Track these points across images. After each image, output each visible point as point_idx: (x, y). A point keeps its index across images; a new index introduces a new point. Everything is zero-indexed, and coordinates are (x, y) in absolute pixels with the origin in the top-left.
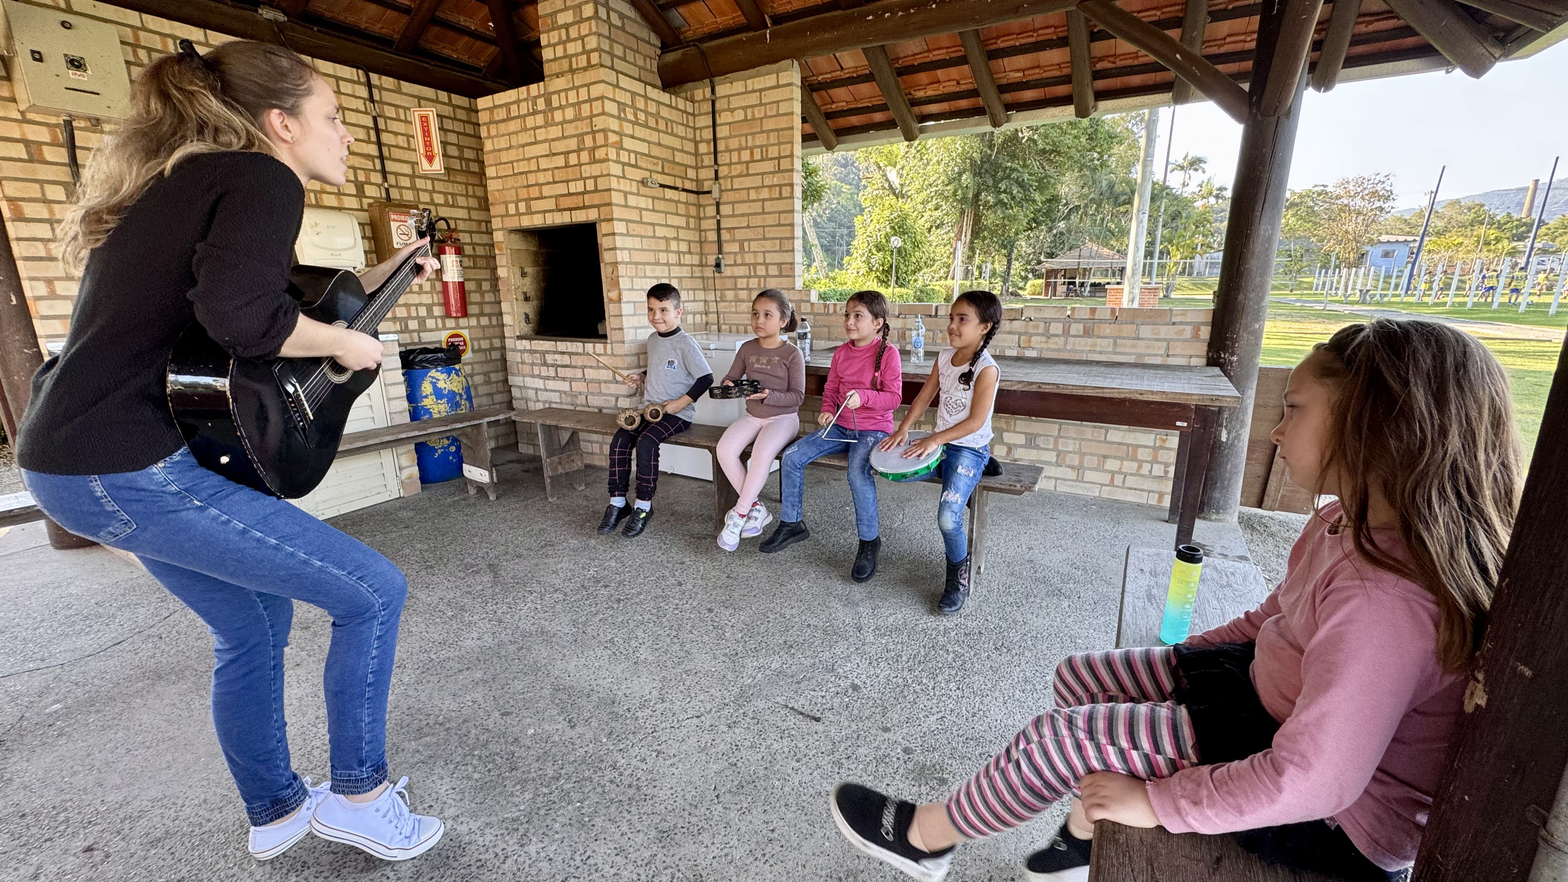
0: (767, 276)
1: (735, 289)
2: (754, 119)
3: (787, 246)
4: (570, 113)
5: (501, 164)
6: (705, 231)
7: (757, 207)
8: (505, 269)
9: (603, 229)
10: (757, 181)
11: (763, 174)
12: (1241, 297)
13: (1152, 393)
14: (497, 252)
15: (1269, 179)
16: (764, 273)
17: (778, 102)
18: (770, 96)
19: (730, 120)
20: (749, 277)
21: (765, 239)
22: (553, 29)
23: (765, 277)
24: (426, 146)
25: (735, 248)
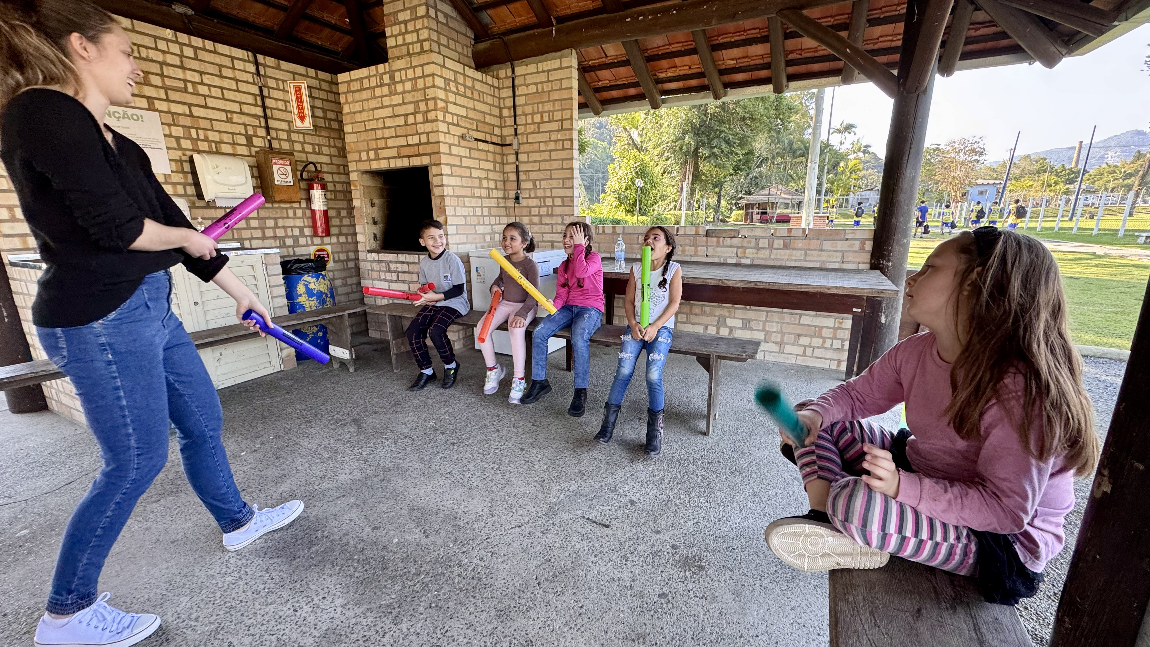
0: (554, 206)
1: (530, 215)
2: (543, 92)
3: (568, 183)
4: (408, 86)
5: (356, 122)
6: (507, 173)
7: (546, 156)
8: (359, 201)
9: (433, 171)
10: (545, 137)
11: (550, 132)
12: (894, 220)
13: (837, 288)
14: (352, 188)
15: (913, 137)
16: (551, 204)
17: (561, 80)
18: (555, 76)
19: (526, 92)
20: (540, 207)
21: (551, 179)
22: (395, 24)
23: (552, 207)
24: (299, 108)
25: (529, 185)
